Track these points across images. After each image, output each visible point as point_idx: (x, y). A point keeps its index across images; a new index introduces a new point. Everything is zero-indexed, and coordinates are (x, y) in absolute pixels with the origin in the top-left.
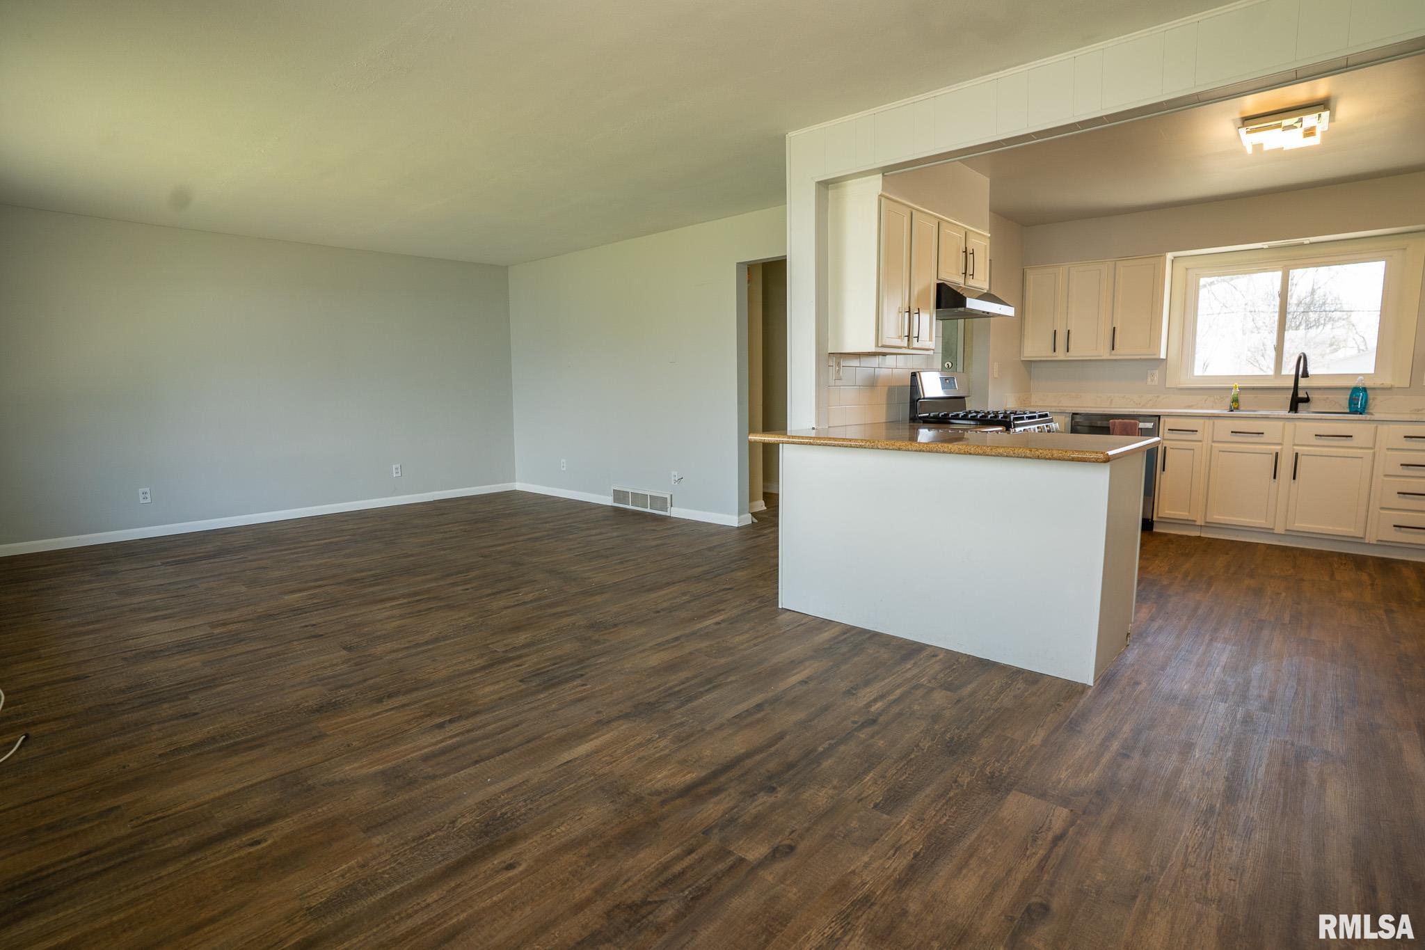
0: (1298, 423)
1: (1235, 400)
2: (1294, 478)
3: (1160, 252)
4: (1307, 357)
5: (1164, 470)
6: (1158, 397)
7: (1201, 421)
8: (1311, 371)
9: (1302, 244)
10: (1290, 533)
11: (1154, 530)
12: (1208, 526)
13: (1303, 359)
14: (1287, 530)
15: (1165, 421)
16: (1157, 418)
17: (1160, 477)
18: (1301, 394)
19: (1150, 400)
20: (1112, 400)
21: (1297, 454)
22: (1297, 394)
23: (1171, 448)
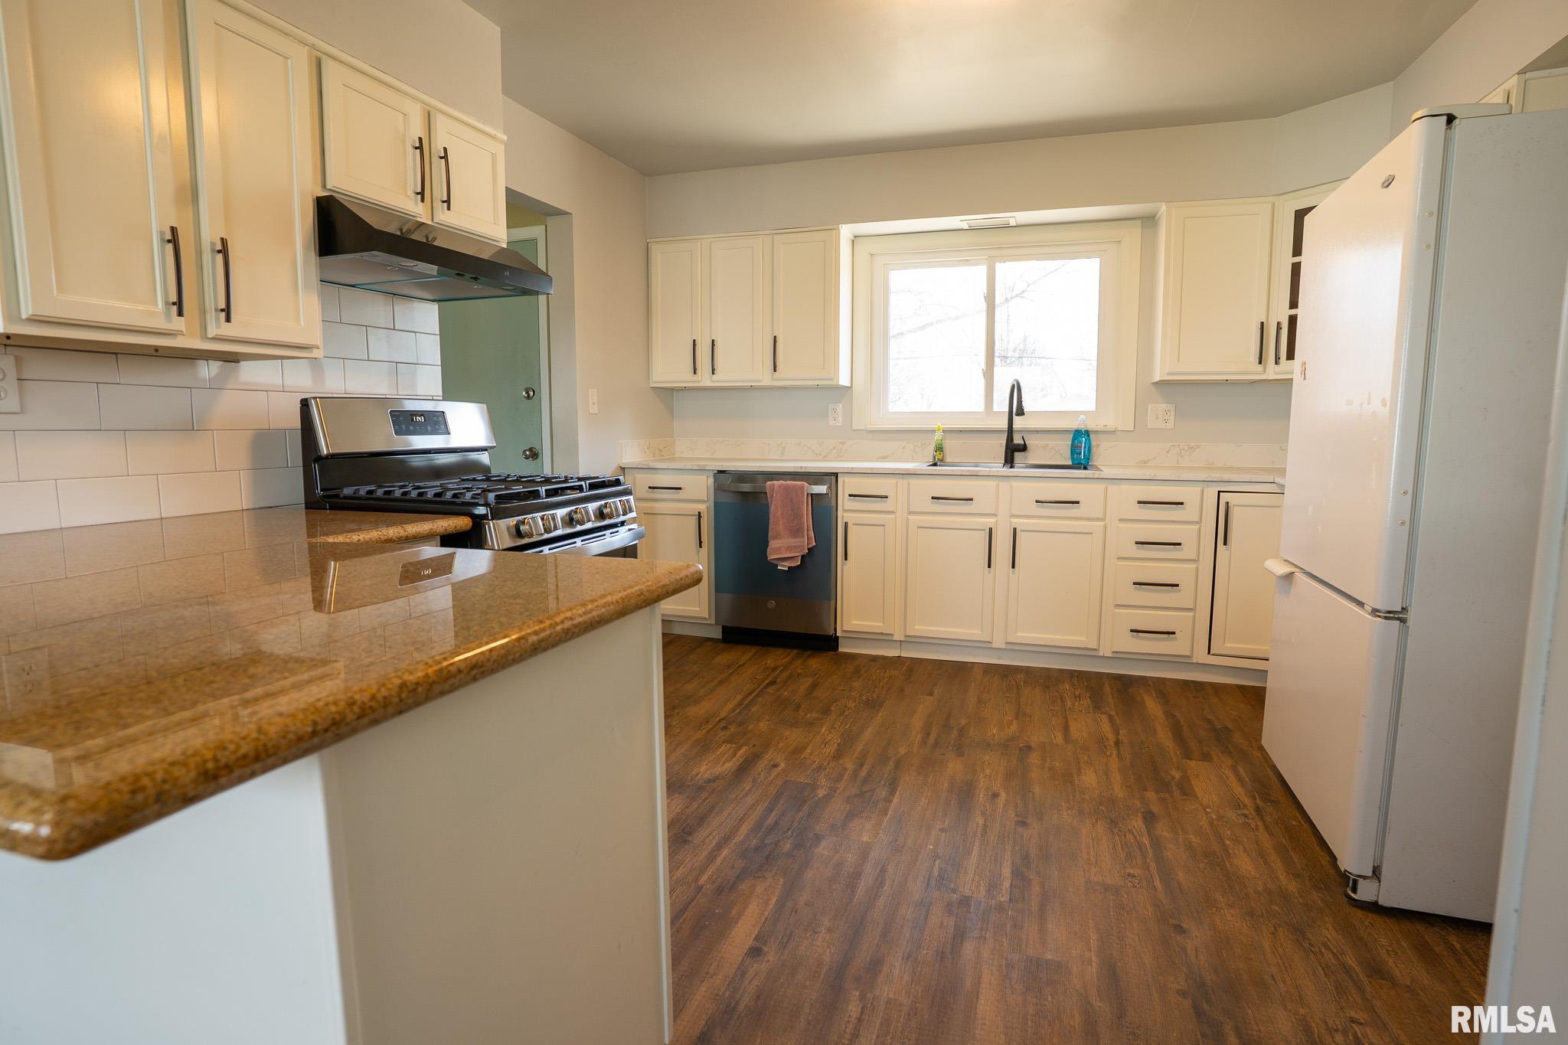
0: (1015, 483)
1: (939, 449)
2: (1013, 567)
3: (830, 226)
4: (1021, 385)
5: (846, 559)
6: (843, 443)
7: (892, 481)
8: (1027, 407)
9: (1007, 227)
10: (1012, 647)
11: (840, 650)
12: (910, 641)
13: (1016, 389)
14: (1007, 643)
15: (844, 481)
16: (833, 478)
17: (842, 568)
18: (1017, 440)
19: (834, 448)
20: (784, 448)
21: (1015, 529)
22: (1012, 440)
23: (854, 524)
